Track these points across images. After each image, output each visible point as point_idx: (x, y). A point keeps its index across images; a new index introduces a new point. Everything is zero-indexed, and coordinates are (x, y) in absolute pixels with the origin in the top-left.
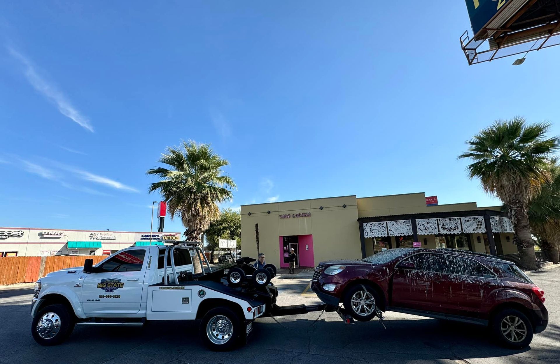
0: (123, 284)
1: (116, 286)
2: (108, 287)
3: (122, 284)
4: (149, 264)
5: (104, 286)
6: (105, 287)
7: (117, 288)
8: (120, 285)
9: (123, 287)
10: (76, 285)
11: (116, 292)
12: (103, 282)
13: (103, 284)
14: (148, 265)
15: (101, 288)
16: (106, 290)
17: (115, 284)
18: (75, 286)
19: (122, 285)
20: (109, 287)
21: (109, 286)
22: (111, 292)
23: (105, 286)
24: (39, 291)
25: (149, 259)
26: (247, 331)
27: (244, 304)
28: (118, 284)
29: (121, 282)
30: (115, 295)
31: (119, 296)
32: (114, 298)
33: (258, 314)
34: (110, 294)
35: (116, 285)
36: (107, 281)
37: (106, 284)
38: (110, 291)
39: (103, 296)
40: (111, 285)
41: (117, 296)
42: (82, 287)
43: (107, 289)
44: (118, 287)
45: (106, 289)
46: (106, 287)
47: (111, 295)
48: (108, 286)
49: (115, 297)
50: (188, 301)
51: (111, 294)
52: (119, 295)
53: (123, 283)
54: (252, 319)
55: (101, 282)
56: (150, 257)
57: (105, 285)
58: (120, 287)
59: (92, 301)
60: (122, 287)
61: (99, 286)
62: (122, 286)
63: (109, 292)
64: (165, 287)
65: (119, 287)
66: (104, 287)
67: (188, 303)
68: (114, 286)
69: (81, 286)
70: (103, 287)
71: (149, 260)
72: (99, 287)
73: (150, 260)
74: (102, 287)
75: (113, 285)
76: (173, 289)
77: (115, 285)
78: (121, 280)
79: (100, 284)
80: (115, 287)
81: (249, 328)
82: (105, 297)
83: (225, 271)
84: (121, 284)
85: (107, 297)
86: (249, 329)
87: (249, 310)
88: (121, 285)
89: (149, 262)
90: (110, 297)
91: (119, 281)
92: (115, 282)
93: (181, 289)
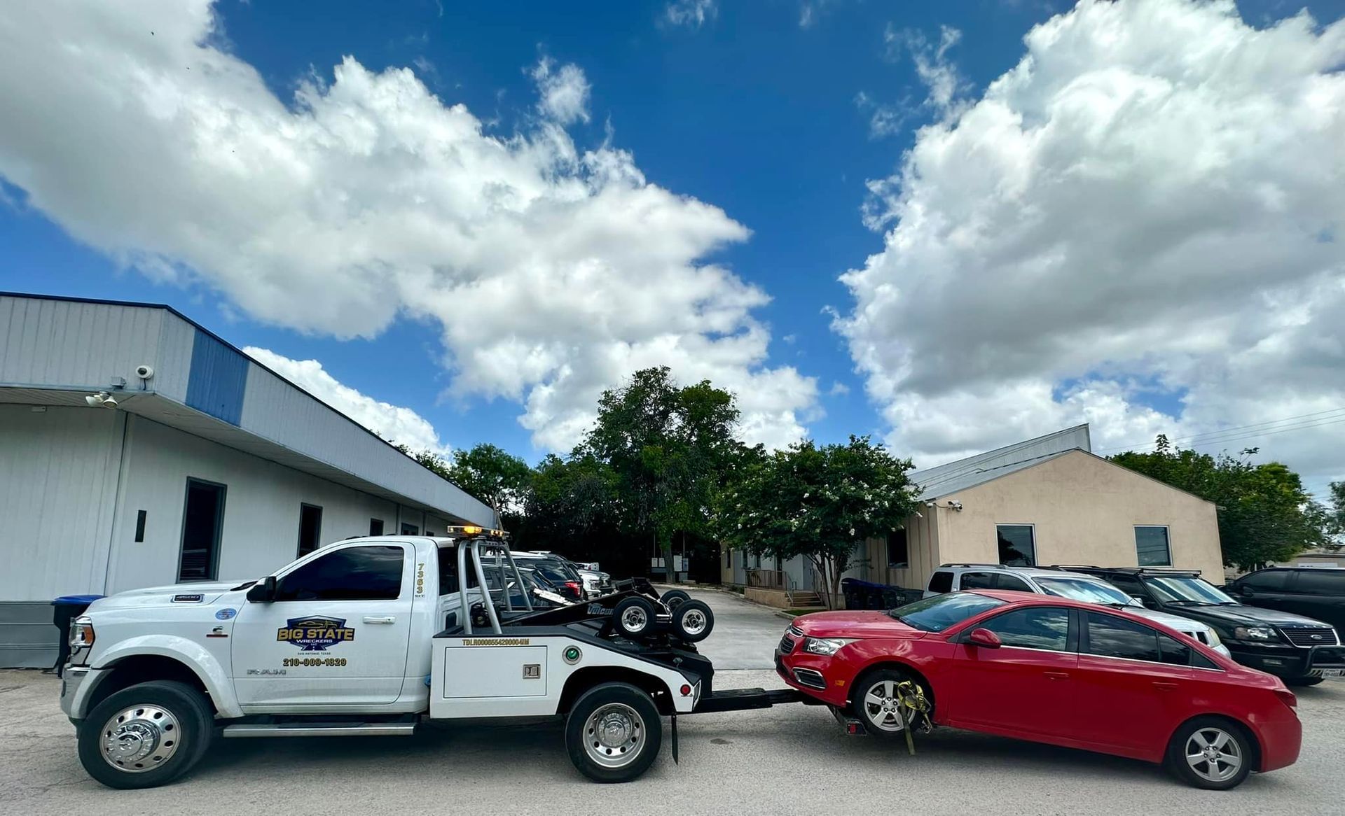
0: (353, 633)
1: (334, 637)
2: (308, 639)
3: (349, 632)
4: (420, 582)
5: (296, 635)
6: (301, 639)
7: (336, 641)
8: (343, 634)
9: (353, 640)
10: (212, 633)
11: (334, 651)
12: (293, 624)
13: (296, 631)
14: (417, 586)
15: (287, 640)
16: (305, 647)
17: (331, 631)
18: (208, 636)
19: (351, 634)
20: (312, 639)
21: (312, 635)
22: (320, 652)
23: (301, 637)
24: (91, 647)
25: (417, 571)
27: (674, 679)
28: (340, 631)
29: (345, 626)
30: (332, 660)
31: (344, 663)
32: (327, 665)
34: (315, 657)
35: (333, 633)
36: (305, 623)
37: (302, 631)
38: (316, 649)
39: (297, 660)
40: (318, 633)
41: (337, 660)
42: (229, 638)
43: (305, 644)
44: (339, 637)
45: (303, 643)
46: (305, 637)
47: (318, 660)
48: (308, 636)
49: (330, 663)
50: (538, 674)
51: (321, 655)
52: (344, 660)
53: (354, 629)
54: (690, 711)
55: (286, 626)
56: (418, 567)
57: (299, 632)
58: (345, 638)
59: (262, 673)
60: (351, 638)
61: (284, 636)
62: (348, 636)
63: (314, 651)
65: (342, 639)
66: (298, 637)
67: (539, 678)
68: (326, 637)
69: (226, 636)
70: (295, 637)
71: (417, 574)
72: (284, 638)
73: (421, 574)
74: (290, 638)
75: (324, 634)
76: (499, 645)
77: (330, 634)
78: (345, 620)
79: (284, 630)
80: (329, 638)
82: (302, 663)
84: (346, 630)
85: (306, 663)
87: (685, 690)
88: (346, 634)
89: (417, 578)
90: (317, 663)
91: (340, 623)
92: (329, 627)
93: (519, 645)
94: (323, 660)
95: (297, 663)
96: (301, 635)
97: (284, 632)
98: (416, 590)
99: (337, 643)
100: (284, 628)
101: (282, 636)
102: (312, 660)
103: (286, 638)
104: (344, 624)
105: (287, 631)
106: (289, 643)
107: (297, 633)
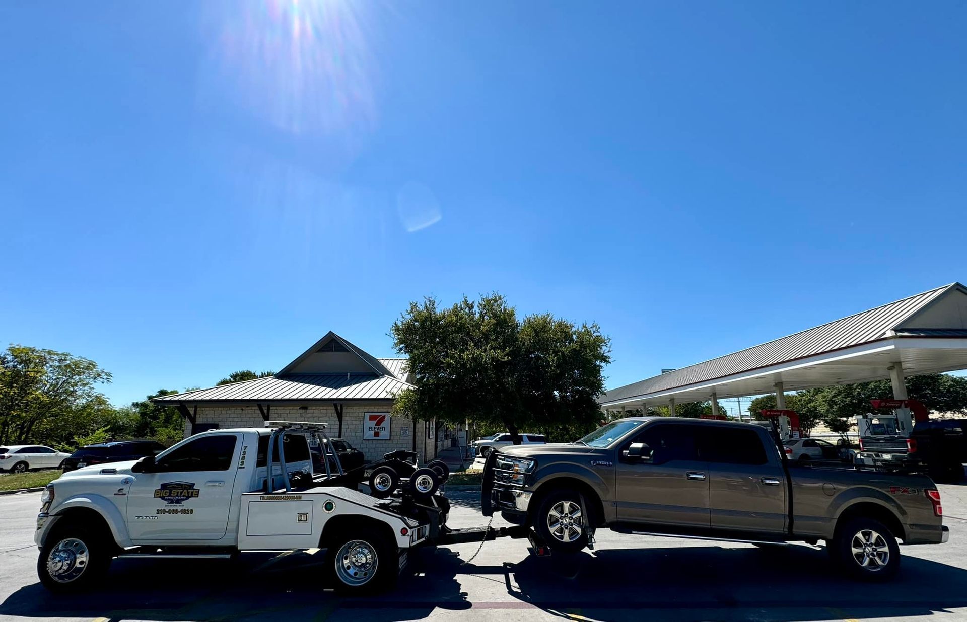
0: (199, 492)
4: (243, 458)
5: (165, 494)
6: (168, 496)
7: (188, 498)
8: (192, 492)
9: (198, 497)
10: (117, 493)
11: (187, 504)
12: (164, 486)
14: (241, 461)
15: (160, 497)
16: (170, 501)
17: (185, 491)
18: (115, 494)
20: (174, 496)
21: (174, 494)
22: (178, 505)
23: (168, 495)
24: (51, 502)
25: (243, 451)
26: (400, 566)
28: (190, 491)
29: (194, 488)
30: (185, 510)
32: (182, 514)
33: (418, 540)
34: (175, 508)
36: (171, 486)
37: (168, 491)
38: (176, 503)
39: (164, 510)
40: (178, 493)
41: (188, 510)
42: (127, 495)
43: (169, 499)
44: (190, 495)
47: (177, 510)
48: (172, 495)
50: (307, 519)
51: (179, 507)
52: (192, 510)
53: (199, 490)
54: (408, 546)
55: (160, 488)
56: (243, 448)
57: (167, 492)
58: (193, 495)
62: (196, 494)
63: (174, 504)
64: (269, 496)
67: (307, 522)
68: (182, 495)
69: (125, 494)
71: (242, 453)
73: (245, 453)
75: (181, 493)
76: (282, 500)
77: (185, 493)
78: (194, 484)
80: (184, 496)
81: (404, 561)
82: (167, 512)
83: (367, 472)
84: (195, 491)
86: (402, 561)
87: (404, 532)
88: (194, 493)
89: (242, 456)
90: (176, 512)
91: (191, 486)
92: (185, 488)
93: (295, 500)
94: (179, 510)
95: (164, 512)
96: (168, 494)
97: (158, 492)
98: (240, 463)
99: (188, 499)
100: (159, 490)
101: (157, 494)
102: (173, 510)
103: (159, 495)
104: (194, 486)
105: (160, 491)
106: (160, 499)
107: (165, 492)
